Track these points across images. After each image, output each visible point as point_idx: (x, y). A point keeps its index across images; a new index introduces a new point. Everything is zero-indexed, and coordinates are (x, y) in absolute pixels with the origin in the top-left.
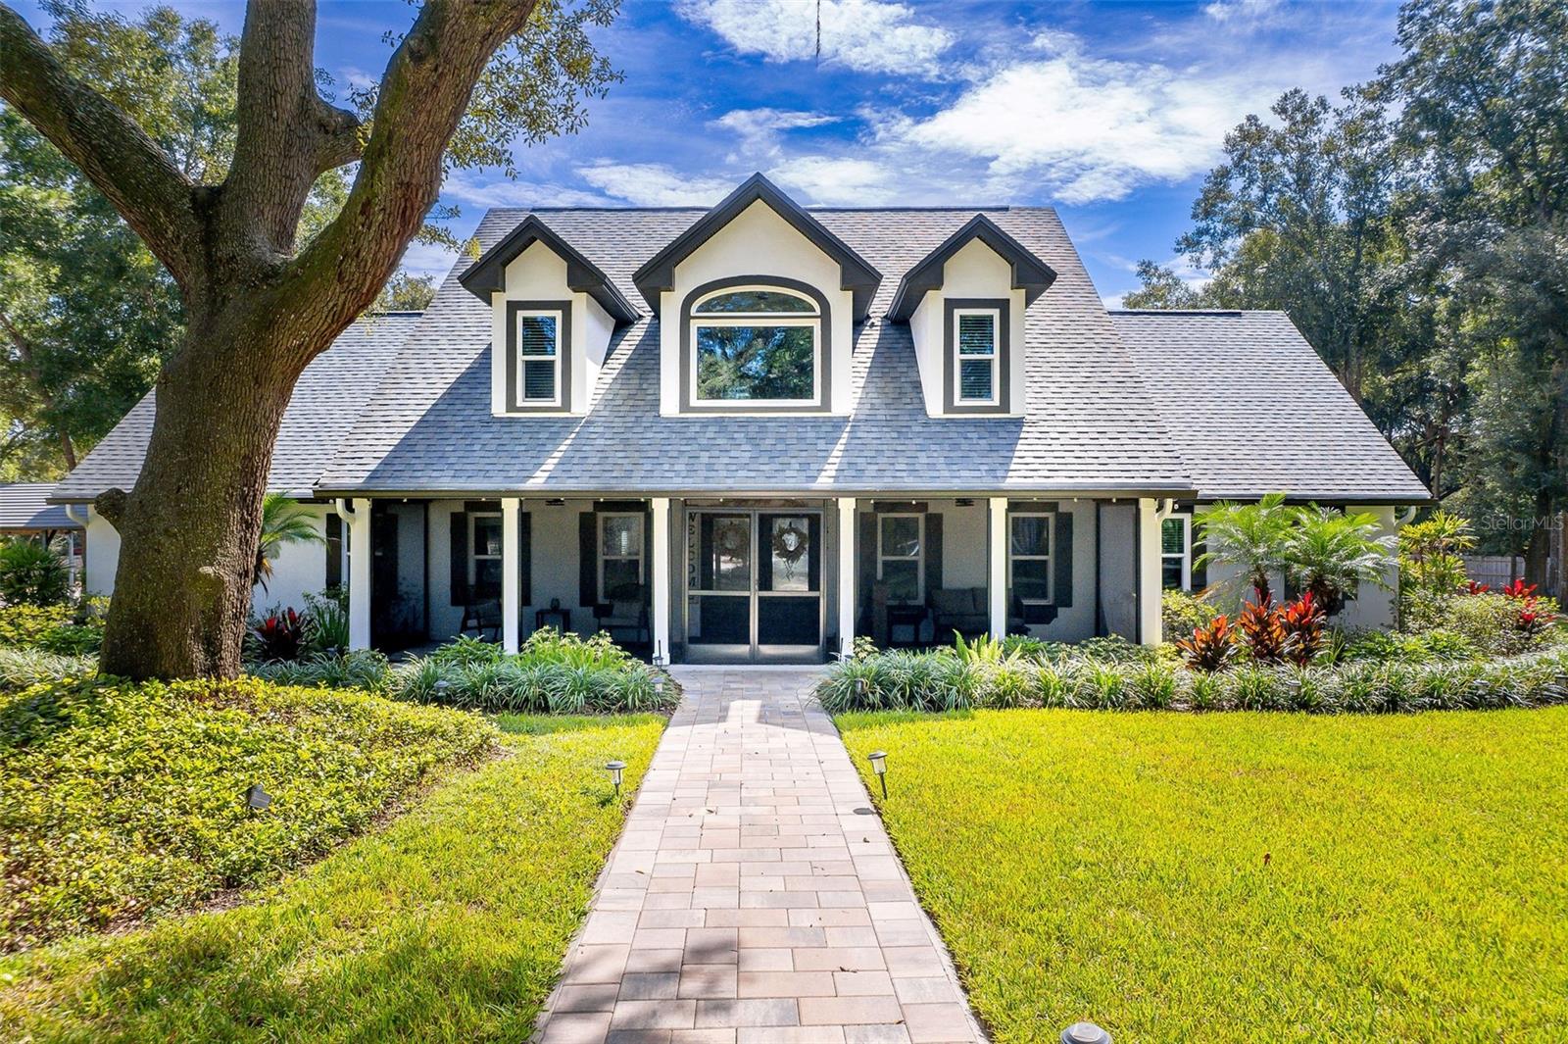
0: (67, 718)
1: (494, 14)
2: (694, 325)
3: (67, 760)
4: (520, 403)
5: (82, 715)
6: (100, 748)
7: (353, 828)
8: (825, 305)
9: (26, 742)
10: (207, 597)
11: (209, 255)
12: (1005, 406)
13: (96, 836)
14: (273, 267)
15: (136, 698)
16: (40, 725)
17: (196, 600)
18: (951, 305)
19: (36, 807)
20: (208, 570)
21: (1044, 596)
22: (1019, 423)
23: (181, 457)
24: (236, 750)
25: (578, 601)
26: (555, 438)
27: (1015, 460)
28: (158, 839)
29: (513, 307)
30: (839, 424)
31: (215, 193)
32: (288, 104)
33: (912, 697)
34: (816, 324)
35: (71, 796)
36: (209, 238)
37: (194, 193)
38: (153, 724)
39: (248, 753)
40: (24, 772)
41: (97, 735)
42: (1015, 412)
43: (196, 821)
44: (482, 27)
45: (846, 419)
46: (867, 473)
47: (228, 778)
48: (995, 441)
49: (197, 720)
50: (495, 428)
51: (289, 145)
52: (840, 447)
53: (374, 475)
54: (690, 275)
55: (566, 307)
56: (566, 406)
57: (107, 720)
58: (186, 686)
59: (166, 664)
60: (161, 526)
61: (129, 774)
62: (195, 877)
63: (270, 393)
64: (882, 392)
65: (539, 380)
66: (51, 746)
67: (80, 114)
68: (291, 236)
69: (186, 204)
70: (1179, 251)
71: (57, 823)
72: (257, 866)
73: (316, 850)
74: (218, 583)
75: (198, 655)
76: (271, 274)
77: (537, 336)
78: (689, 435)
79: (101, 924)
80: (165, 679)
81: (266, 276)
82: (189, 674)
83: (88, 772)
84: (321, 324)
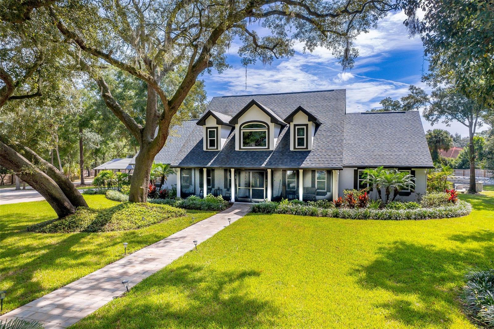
0: (124, 207)
1: (172, 112)
2: (242, 131)
3: (123, 212)
4: (208, 148)
5: (126, 207)
6: (127, 211)
7: (155, 223)
8: (268, 126)
9: (119, 210)
10: (141, 191)
11: (142, 139)
12: (307, 148)
13: (125, 221)
14: (150, 142)
15: (132, 205)
16: (121, 208)
17: (140, 192)
18: (295, 125)
19: (120, 217)
20: (141, 187)
21: (325, 190)
22: (309, 152)
23: (138, 171)
24: (143, 213)
25: (224, 187)
26: (214, 156)
27: (305, 161)
28: (132, 222)
29: (207, 128)
30: (270, 152)
31: (143, 129)
32: (153, 115)
33: (264, 211)
34: (267, 130)
35: (123, 216)
36: (142, 137)
37: (140, 129)
38: (133, 209)
39: (145, 213)
40: (119, 213)
41: (127, 210)
42: (309, 149)
43: (136, 221)
44: (170, 114)
45: (273, 151)
46: (273, 164)
47: (141, 216)
48: (302, 156)
49: (139, 208)
50: (204, 153)
51: (153, 121)
52: (269, 158)
53: (180, 163)
54: (241, 121)
55: (217, 128)
56: (217, 148)
57: (129, 208)
58: (138, 204)
59: (136, 200)
60: (135, 181)
61: (130, 214)
62: (135, 226)
63: (150, 161)
64: (283, 144)
65: (212, 143)
66: (122, 211)
67: (126, 119)
68: (154, 135)
69: (139, 131)
70: (422, 82)
71: (122, 219)
72: (142, 226)
73: (149, 225)
74: (143, 189)
75: (140, 199)
76: (150, 143)
77: (212, 134)
78: (240, 155)
79: (125, 230)
80: (136, 203)
81: (149, 144)
82: (139, 202)
83: (126, 214)
84: (156, 151)
